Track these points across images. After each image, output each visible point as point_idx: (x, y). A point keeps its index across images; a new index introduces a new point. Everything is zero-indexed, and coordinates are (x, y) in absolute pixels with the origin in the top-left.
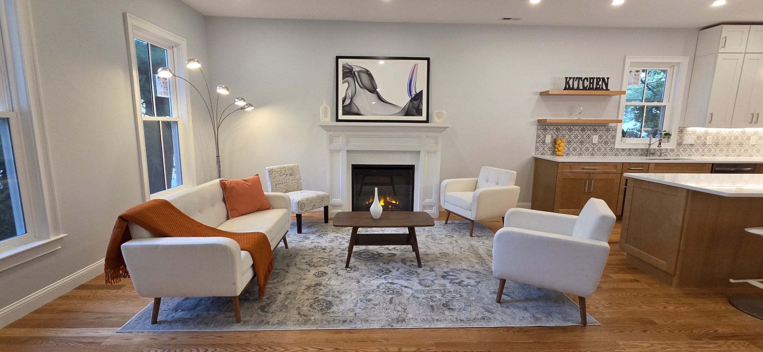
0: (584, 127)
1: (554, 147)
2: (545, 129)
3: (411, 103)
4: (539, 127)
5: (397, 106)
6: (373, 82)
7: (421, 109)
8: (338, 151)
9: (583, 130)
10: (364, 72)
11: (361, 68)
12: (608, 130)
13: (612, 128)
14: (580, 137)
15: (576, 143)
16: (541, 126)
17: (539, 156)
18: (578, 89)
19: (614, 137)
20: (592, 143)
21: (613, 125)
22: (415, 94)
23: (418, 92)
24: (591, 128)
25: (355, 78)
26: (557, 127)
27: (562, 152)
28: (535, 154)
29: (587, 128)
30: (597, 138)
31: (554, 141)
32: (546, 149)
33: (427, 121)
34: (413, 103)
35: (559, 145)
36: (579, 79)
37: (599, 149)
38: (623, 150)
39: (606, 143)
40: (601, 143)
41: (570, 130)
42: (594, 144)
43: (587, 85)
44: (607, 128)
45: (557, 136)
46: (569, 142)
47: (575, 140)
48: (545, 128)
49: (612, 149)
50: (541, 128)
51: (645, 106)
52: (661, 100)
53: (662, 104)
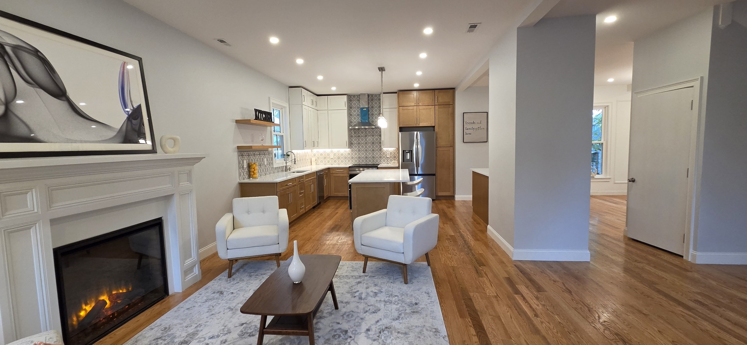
0: (260, 152)
1: (250, 171)
2: (242, 156)
3: (129, 123)
4: (239, 154)
5: (108, 125)
6: (54, 76)
7: (144, 133)
8: (26, 227)
9: (260, 155)
10: (30, 51)
11: (18, 40)
12: (270, 154)
13: (271, 152)
14: (259, 161)
15: (258, 166)
17: (243, 181)
18: (261, 120)
19: (272, 159)
20: (264, 165)
21: (270, 149)
22: (132, 109)
23: (135, 106)
24: (263, 153)
25: (6, 58)
28: (239, 180)
30: (266, 161)
31: (248, 165)
33: (153, 151)
34: (131, 122)
36: (261, 111)
37: (268, 170)
40: (268, 165)
41: (254, 155)
43: (264, 117)
44: (269, 152)
47: (257, 164)
48: (243, 154)
49: (272, 169)
51: (277, 135)
52: (279, 131)
53: (281, 134)
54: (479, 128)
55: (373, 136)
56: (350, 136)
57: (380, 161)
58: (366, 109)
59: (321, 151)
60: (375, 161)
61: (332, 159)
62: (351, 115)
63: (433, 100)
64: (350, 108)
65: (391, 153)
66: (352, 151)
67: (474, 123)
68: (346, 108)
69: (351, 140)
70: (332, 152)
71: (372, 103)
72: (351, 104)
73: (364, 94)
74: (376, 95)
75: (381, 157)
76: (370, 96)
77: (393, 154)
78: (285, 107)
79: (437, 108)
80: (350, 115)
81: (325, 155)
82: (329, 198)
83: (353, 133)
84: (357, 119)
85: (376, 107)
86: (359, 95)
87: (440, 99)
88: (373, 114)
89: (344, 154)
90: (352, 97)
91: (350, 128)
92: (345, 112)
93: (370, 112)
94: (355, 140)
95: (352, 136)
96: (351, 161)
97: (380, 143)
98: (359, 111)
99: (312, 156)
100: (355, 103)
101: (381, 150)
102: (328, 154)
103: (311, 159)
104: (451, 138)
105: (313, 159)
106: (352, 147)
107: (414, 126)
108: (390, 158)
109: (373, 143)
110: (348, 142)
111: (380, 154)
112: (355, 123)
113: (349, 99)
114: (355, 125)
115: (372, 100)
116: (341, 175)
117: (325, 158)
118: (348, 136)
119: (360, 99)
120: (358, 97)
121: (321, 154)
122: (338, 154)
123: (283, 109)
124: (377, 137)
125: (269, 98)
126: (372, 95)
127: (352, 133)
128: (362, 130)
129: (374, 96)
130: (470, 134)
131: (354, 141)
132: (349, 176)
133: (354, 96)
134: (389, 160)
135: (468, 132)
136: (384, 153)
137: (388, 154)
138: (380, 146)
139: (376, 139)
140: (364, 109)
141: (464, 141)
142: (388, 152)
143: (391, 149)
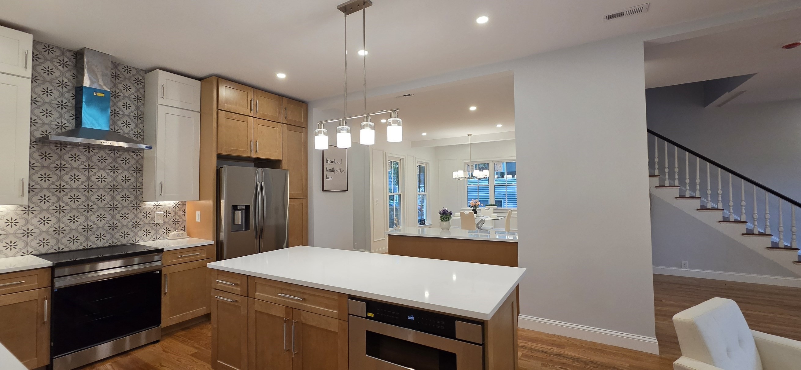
54: (340, 171)
55: (114, 169)
57: (136, 234)
58: (103, 95)
60: (117, 236)
63: (279, 113)
65: (166, 214)
66: (29, 210)
67: (335, 162)
68: (28, 74)
71: (115, 85)
73: (101, 54)
75: (136, 225)
77: (172, 213)
79: (286, 128)
83: (36, 156)
84: (55, 117)
85: (128, 97)
88: (115, 113)
90: (39, 47)
94: (46, 177)
97: (138, 188)
100: (49, 70)
101: (137, 206)
107: (248, 155)
108: (164, 225)
109: (114, 188)
111: (136, 216)
115: (116, 77)
124: (126, 174)
128: (75, 152)
130: (332, 178)
131: (39, 180)
134: (161, 231)
135: (329, 174)
136: (147, 215)
137: (159, 215)
138: (136, 198)
139: (126, 179)
140: (95, 94)
141: (324, 189)
142: (159, 211)
143: (172, 203)
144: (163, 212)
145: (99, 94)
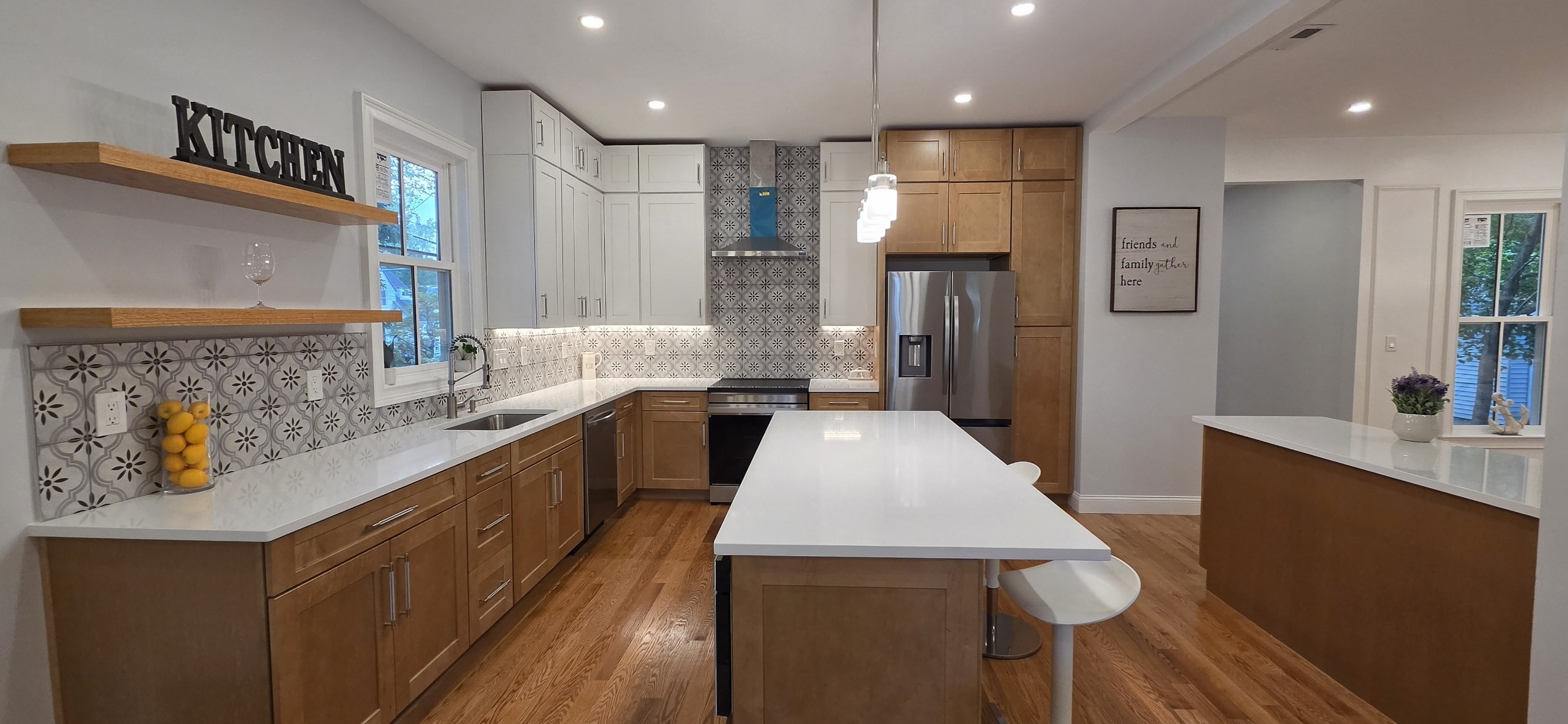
0: (272, 341)
1: (160, 453)
2: (80, 366)
4: (39, 357)
9: (267, 353)
12: (345, 347)
13: (356, 341)
14: (260, 383)
15: (250, 411)
16: (56, 348)
18: (241, 167)
19: (366, 369)
20: (306, 401)
21: (358, 327)
24: (295, 345)
26: (148, 347)
27: (206, 470)
28: (39, 515)
29: (282, 345)
30: (321, 378)
31: (147, 421)
32: (107, 471)
35: (183, 434)
36: (242, 126)
37: (332, 422)
38: (393, 408)
39: (348, 393)
40: (333, 397)
41: (216, 358)
42: (313, 405)
43: (276, 163)
44: (341, 338)
45: (161, 391)
46: (219, 414)
47: (244, 400)
48: (82, 355)
49: (366, 412)
50: (51, 360)
51: (412, 267)
52: (435, 252)
53: (445, 265)
54: (1169, 264)
55: (789, 284)
56: (713, 285)
57: (812, 367)
58: (768, 194)
59: (615, 329)
60: (794, 367)
61: (651, 357)
62: (717, 213)
63: (1005, 162)
64: (713, 189)
65: (848, 343)
66: (719, 332)
67: (1152, 246)
68: (702, 188)
69: (715, 297)
70: (651, 333)
71: (789, 177)
72: (718, 178)
73: (765, 143)
74: (801, 150)
75: (813, 356)
76: (784, 152)
77: (856, 343)
78: (460, 161)
79: (1021, 190)
80: (713, 213)
81: (628, 343)
82: (636, 495)
83: (723, 273)
84: (736, 228)
85: (803, 188)
86: (747, 148)
87: (1030, 157)
88: (789, 213)
89: (692, 344)
90: (722, 153)
91: (714, 254)
92: (699, 202)
93: (780, 206)
94: (731, 297)
95: (719, 285)
96: (715, 366)
97: (814, 308)
98: (746, 201)
99: (583, 346)
100: (731, 176)
101: (814, 332)
102: (640, 343)
103: (581, 359)
104: (1065, 293)
105: (588, 357)
106: (719, 320)
107: (939, 251)
108: (845, 359)
109: (789, 308)
110: (707, 305)
111: (813, 344)
112: (730, 242)
113: (711, 160)
114: (729, 248)
115: (789, 165)
116: (681, 417)
117: (627, 355)
118: (707, 285)
119: (748, 159)
120: (741, 153)
121: (616, 342)
122: (673, 343)
123: (454, 168)
124: (801, 289)
125: (356, 98)
126: (789, 149)
127: (718, 273)
128: (754, 266)
129: (793, 152)
130: (1137, 282)
131: (726, 300)
132: (707, 421)
133: (729, 150)
134: (841, 367)
135: (1130, 274)
136: (825, 343)
137: (840, 345)
138: (813, 320)
139: (801, 296)
140: (761, 195)
141: (1113, 309)
142: (839, 340)
143: (854, 328)
144: (843, 341)
145: (764, 194)
